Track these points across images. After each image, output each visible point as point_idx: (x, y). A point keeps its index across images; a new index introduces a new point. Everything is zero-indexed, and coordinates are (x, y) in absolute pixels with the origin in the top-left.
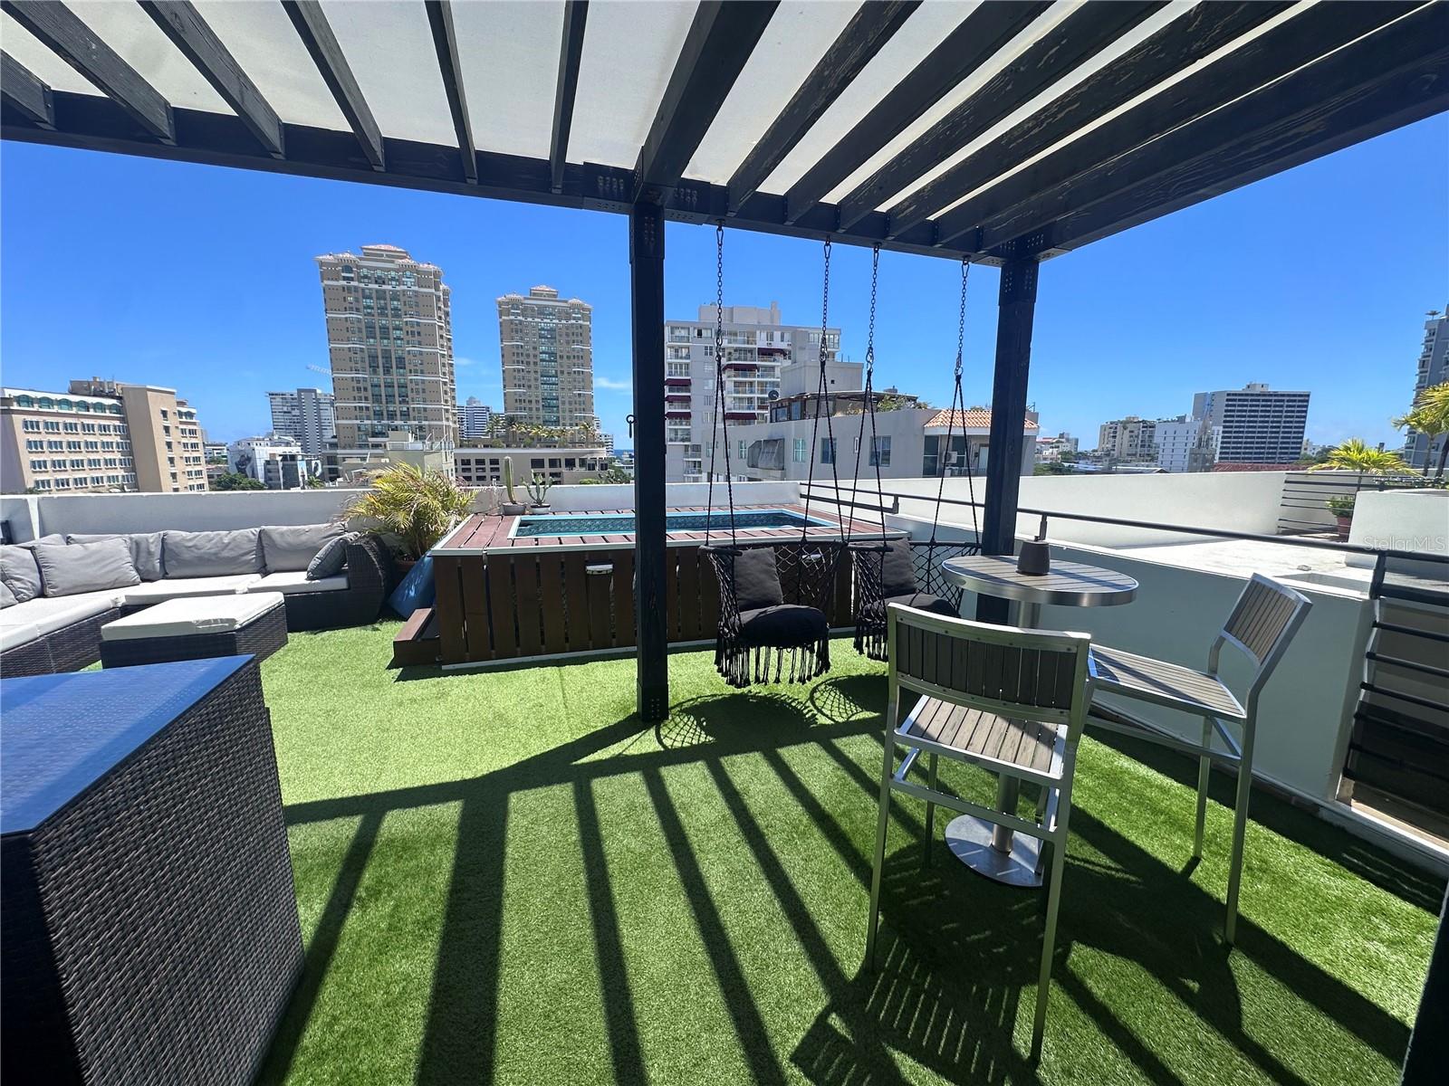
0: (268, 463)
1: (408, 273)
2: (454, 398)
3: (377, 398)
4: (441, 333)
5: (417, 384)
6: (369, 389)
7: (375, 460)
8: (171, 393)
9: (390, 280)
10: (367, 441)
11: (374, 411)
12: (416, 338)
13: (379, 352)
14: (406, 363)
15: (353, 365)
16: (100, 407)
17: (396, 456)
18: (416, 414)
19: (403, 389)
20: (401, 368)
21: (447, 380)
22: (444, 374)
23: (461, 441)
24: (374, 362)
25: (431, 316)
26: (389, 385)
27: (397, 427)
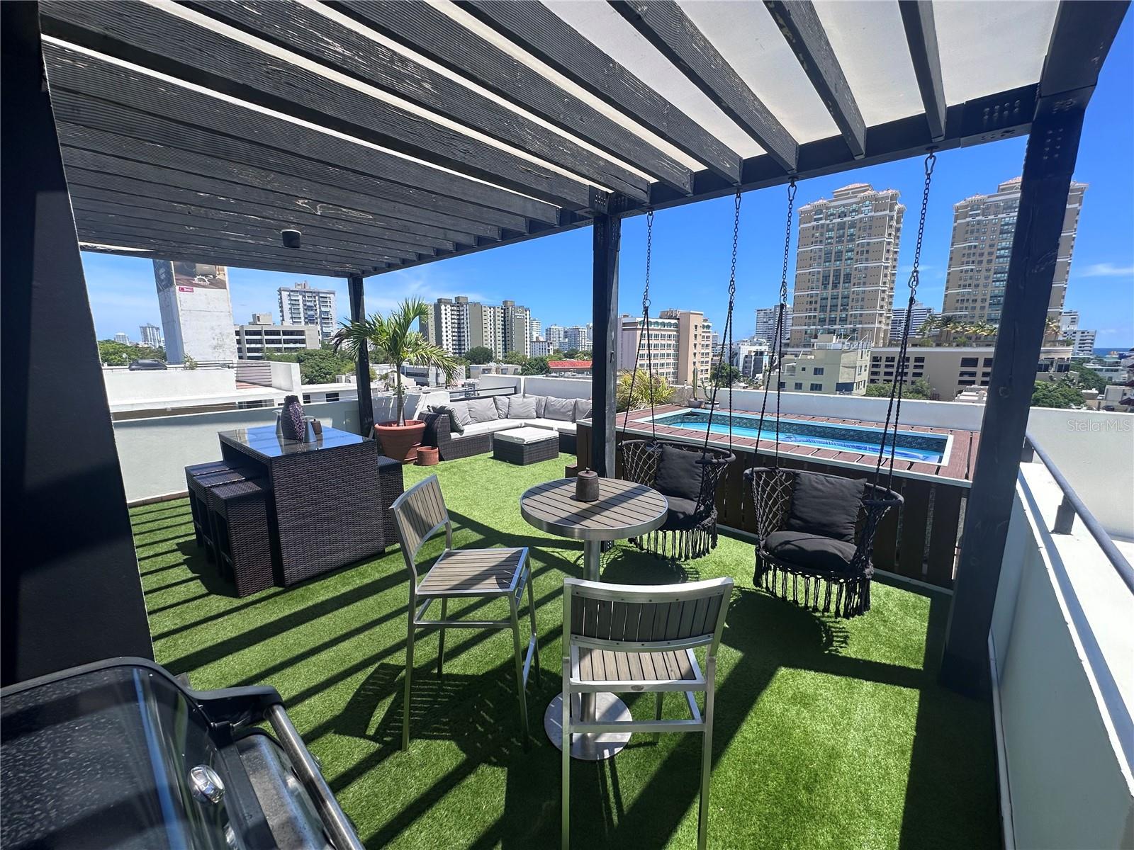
0: (746, 356)
1: (867, 202)
2: (890, 303)
3: (823, 308)
4: (888, 247)
5: (858, 294)
6: (819, 302)
7: (804, 357)
8: (702, 314)
9: (851, 212)
10: (810, 342)
11: (820, 319)
12: (865, 255)
13: (832, 272)
14: (852, 278)
15: (810, 284)
16: (670, 325)
17: (820, 354)
18: (853, 319)
19: (845, 300)
20: (847, 283)
21: (886, 288)
22: (885, 283)
23: (891, 340)
24: (826, 281)
25: (882, 235)
26: (835, 298)
27: (835, 331)
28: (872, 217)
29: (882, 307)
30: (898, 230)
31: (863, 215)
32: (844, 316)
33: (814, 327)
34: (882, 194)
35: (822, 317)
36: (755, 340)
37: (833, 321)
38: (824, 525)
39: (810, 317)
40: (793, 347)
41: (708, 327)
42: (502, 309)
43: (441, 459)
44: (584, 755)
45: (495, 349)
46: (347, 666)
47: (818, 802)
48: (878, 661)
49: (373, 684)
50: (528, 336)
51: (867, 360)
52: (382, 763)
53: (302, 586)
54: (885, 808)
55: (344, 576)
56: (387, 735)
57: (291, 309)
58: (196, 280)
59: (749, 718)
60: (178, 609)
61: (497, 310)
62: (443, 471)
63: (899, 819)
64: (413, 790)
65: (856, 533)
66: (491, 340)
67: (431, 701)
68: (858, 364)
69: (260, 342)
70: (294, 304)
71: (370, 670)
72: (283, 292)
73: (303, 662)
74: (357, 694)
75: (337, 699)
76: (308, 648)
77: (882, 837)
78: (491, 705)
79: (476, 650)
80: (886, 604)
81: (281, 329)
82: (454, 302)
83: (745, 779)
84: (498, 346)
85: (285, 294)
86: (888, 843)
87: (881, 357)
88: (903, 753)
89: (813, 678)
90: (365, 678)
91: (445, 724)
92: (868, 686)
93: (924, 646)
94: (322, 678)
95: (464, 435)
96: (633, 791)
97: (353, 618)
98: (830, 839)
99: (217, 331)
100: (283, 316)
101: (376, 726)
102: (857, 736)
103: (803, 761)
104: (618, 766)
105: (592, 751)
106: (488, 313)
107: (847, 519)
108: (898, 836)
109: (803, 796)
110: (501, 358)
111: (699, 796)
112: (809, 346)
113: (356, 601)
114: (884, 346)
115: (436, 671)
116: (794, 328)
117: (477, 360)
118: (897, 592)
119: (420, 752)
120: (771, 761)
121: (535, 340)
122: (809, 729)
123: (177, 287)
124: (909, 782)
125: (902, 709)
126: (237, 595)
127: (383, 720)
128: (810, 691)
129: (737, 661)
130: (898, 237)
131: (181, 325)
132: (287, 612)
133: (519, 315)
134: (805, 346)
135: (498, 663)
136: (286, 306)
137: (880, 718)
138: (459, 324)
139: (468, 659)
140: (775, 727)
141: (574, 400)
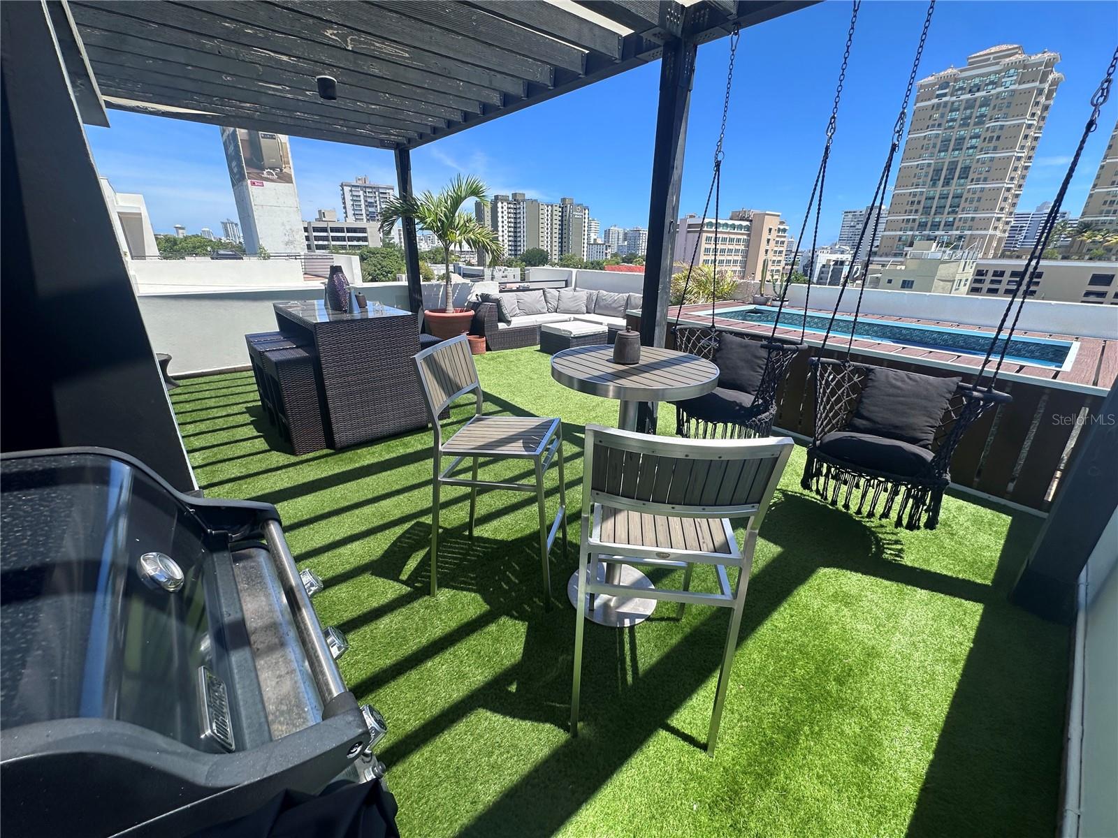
0: (824, 266)
1: (1012, 71)
2: (1014, 205)
3: (927, 211)
4: (1027, 132)
5: (974, 193)
6: (922, 203)
7: (893, 267)
8: (779, 216)
9: (987, 85)
10: (903, 250)
11: (920, 223)
12: (994, 143)
13: (946, 164)
14: (971, 172)
15: (915, 181)
16: (740, 227)
17: (912, 265)
18: (961, 224)
19: (957, 200)
20: (963, 178)
21: (1013, 186)
22: (1012, 179)
23: (1004, 251)
24: (936, 176)
25: (1022, 115)
26: (944, 197)
27: (936, 237)
28: (1013, 91)
29: (1002, 209)
30: (1046, 108)
31: (1002, 89)
32: (951, 219)
33: (911, 233)
34: (1035, 58)
35: (923, 220)
36: (837, 247)
37: (936, 226)
38: (896, 427)
39: (908, 220)
40: (881, 256)
41: (784, 230)
42: (560, 207)
43: (488, 349)
44: (605, 621)
45: (551, 251)
46: (386, 520)
47: (847, 694)
48: (938, 572)
49: (409, 538)
50: (586, 237)
51: (970, 273)
52: (411, 603)
53: (351, 450)
54: (925, 709)
55: (389, 445)
56: (419, 582)
57: (353, 205)
58: (265, 174)
59: (782, 609)
60: (244, 461)
61: (555, 208)
62: (489, 360)
63: (940, 723)
64: (438, 629)
65: (935, 439)
66: (548, 242)
67: (461, 558)
68: (958, 277)
69: (326, 239)
70: (355, 200)
71: (407, 526)
72: (345, 187)
73: (347, 513)
74: (394, 544)
75: (377, 546)
76: (352, 502)
77: (918, 736)
78: (517, 568)
79: (507, 519)
80: (957, 518)
81: (345, 226)
82: (510, 198)
83: (770, 663)
84: (554, 248)
85: (347, 189)
86: (924, 743)
87: (987, 271)
88: (955, 662)
89: (859, 580)
90: (401, 532)
91: (472, 579)
92: (922, 594)
93: (996, 564)
94: (364, 528)
95: (511, 327)
96: (650, 658)
97: (394, 481)
98: (858, 730)
99: (288, 228)
100: (346, 213)
101: (409, 573)
102: (902, 640)
103: (837, 655)
104: (638, 635)
105: (613, 618)
106: (545, 212)
107: (927, 422)
108: (937, 739)
109: (832, 686)
110: (556, 261)
111: (719, 672)
112: (901, 255)
113: (398, 467)
114: (994, 257)
115: (467, 533)
116: (886, 233)
117: (533, 263)
118: (971, 508)
119: (447, 599)
120: (802, 650)
121: (592, 242)
122: (848, 627)
123: (249, 181)
124: (957, 690)
125: (960, 621)
126: (293, 453)
127: (416, 569)
128: (854, 591)
129: (775, 555)
130: (1043, 119)
131: (256, 221)
132: (337, 471)
133: (577, 214)
134: (895, 255)
135: (528, 532)
136: (349, 203)
137: (932, 625)
138: (515, 223)
139: (499, 526)
140: (810, 620)
141: (627, 295)
